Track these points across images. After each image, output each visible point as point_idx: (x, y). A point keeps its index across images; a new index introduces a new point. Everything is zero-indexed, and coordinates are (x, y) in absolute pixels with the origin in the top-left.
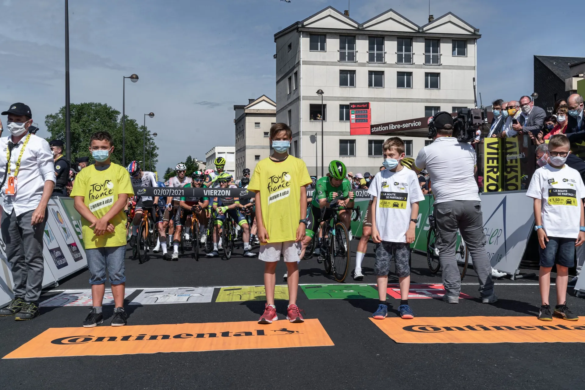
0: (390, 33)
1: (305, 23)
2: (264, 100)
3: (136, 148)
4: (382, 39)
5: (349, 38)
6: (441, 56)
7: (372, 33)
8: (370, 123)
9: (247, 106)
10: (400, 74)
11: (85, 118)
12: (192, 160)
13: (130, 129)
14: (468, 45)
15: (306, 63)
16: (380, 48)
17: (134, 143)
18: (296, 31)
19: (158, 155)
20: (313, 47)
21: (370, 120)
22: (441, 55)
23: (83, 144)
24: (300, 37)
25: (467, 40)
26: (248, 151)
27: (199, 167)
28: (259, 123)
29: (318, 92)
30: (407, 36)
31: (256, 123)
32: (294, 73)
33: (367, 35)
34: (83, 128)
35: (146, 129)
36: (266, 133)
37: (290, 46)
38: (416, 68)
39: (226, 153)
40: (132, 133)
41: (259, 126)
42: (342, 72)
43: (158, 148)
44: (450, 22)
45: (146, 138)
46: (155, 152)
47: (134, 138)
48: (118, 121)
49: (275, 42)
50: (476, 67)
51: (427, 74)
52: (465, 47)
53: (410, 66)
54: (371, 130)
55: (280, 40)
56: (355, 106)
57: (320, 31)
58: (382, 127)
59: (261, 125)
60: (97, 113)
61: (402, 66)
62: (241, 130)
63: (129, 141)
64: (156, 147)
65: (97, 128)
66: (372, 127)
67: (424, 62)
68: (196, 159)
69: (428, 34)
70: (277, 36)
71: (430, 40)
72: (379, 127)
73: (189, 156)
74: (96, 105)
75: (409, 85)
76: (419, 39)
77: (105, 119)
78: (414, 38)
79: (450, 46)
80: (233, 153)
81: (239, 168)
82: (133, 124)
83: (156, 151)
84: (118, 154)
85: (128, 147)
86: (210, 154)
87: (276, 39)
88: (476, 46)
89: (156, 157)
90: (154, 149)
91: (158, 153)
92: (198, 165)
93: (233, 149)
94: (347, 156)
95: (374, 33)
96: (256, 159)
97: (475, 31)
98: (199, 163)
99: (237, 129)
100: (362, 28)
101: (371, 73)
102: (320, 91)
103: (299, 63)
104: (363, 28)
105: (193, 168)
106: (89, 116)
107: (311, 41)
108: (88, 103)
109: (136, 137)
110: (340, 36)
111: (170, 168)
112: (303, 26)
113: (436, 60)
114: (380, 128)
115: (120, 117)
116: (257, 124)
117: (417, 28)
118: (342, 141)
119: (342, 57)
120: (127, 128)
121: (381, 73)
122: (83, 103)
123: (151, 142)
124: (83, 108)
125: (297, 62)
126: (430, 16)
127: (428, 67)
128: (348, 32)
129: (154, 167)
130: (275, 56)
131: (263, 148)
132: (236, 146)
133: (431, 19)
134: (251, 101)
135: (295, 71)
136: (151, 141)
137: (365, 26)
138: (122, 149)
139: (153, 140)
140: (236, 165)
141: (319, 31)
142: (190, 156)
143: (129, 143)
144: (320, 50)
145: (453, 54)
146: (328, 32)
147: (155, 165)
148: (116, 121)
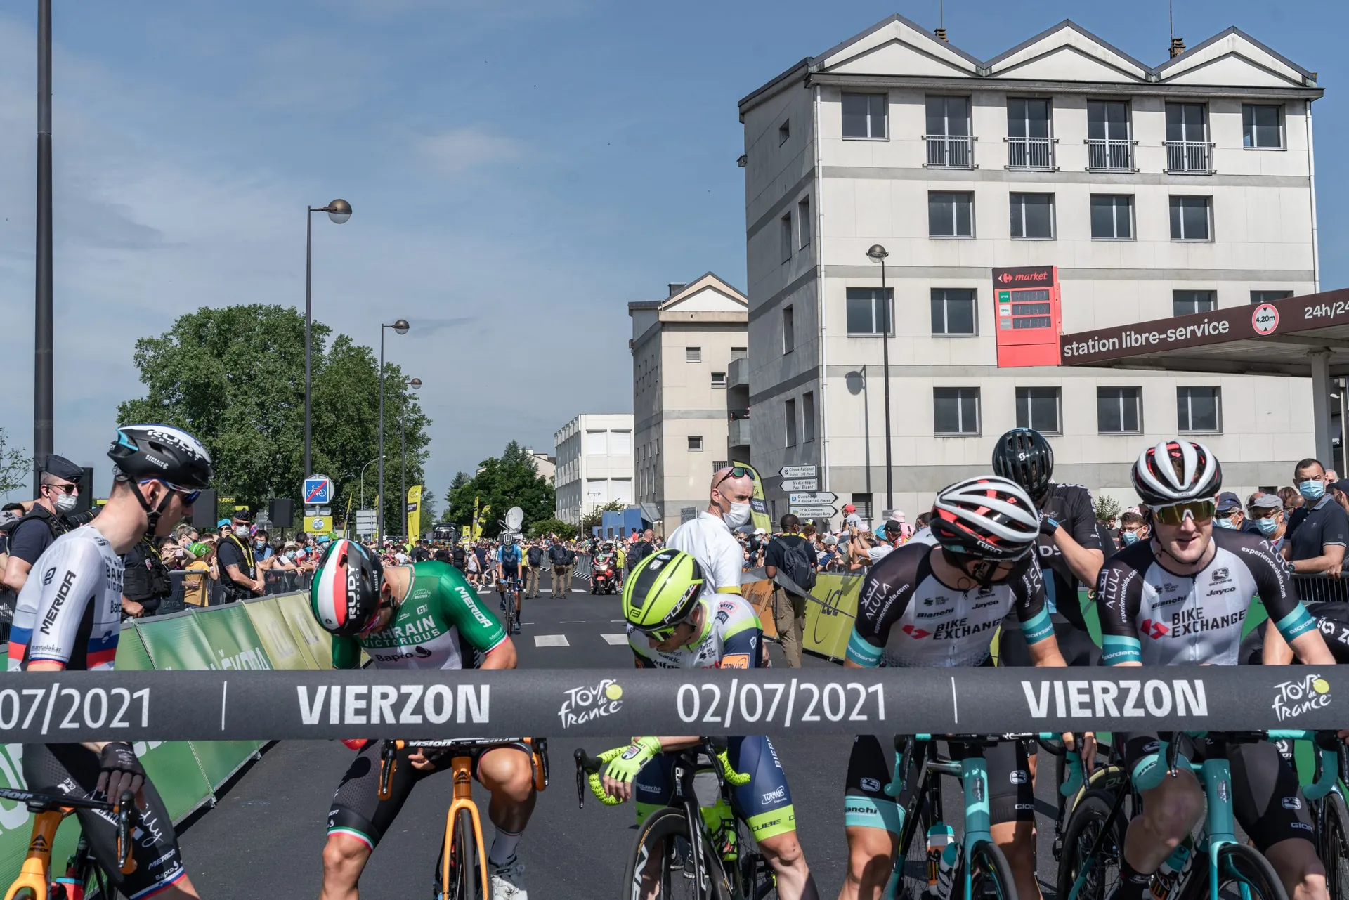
0: (1068, 86)
1: (828, 62)
2: (709, 287)
3: (371, 421)
4: (1043, 103)
5: (952, 101)
6: (1213, 150)
7: (1017, 88)
8: (1058, 330)
9: (664, 302)
10: (1098, 200)
11: (237, 345)
12: (521, 452)
13: (355, 372)
14: (1288, 117)
15: (834, 172)
16: (1041, 129)
17: (365, 407)
18: (803, 83)
19: (429, 439)
20: (852, 129)
21: (1057, 321)
22: (1211, 146)
23: (231, 413)
24: (815, 99)
25: (1284, 104)
26: (669, 427)
27: (537, 470)
28: (698, 349)
29: (871, 253)
30: (1114, 95)
31: (688, 349)
32: (800, 203)
33: (1001, 94)
34: (232, 370)
35: (399, 370)
36: (717, 377)
37: (785, 130)
38: (1144, 183)
39: (609, 431)
40: (360, 381)
41: (698, 357)
42: (934, 196)
43: (429, 422)
44: (1234, 53)
45: (398, 396)
46: (421, 433)
47: (365, 394)
48: (326, 352)
49: (742, 122)
50: (1312, 178)
51: (1175, 200)
52: (1279, 121)
53: (1128, 177)
54: (1063, 352)
55: (756, 116)
56: (1010, 278)
57: (871, 84)
58: (1099, 341)
59: (703, 353)
60: (269, 330)
61: (1104, 177)
62: (649, 369)
63: (353, 404)
64: (423, 417)
65: (270, 369)
66: (1066, 340)
67: (1166, 167)
68: (531, 448)
69: (1173, 88)
70: (747, 106)
71: (1180, 104)
72: (1087, 342)
73: (511, 441)
74: (268, 312)
75: (1125, 231)
76: (1147, 103)
77: (290, 347)
78: (1134, 99)
79: (1236, 119)
80: (628, 431)
81: (646, 472)
82: (362, 359)
83: (424, 430)
84: (324, 438)
85: (350, 420)
86: (566, 435)
87: (742, 114)
88: (1310, 121)
89: (426, 444)
90: (418, 423)
91: (429, 435)
92: (534, 464)
93: (628, 421)
94: (956, 433)
95: (1024, 87)
96: (690, 446)
97: (1304, 78)
98: (537, 460)
99: (637, 366)
100: (988, 73)
101: (1016, 198)
102: (878, 249)
103: (812, 175)
104: (991, 74)
105: (522, 472)
106: (248, 339)
107: (845, 112)
108: (246, 306)
109: (371, 393)
110: (927, 96)
111: (462, 472)
112: (823, 71)
113: (1199, 161)
114: (1091, 343)
115: (329, 342)
116: (693, 350)
117: (1144, 72)
118: (939, 393)
119: (935, 156)
120: (348, 369)
121: (1046, 198)
122: (234, 306)
123: (411, 405)
124: (234, 318)
125: (808, 170)
126: (1173, 41)
127: (1179, 179)
128: (950, 84)
129: (419, 471)
130: (743, 161)
131: (710, 417)
132: (637, 414)
133: (1175, 50)
134: (674, 289)
135: (801, 197)
136: (412, 402)
137: (995, 68)
138: (335, 424)
139: (416, 399)
140: (637, 463)
141: (867, 84)
142: (514, 442)
143: (353, 409)
144: (872, 136)
145: (1249, 145)
146: (894, 84)
147: (422, 467)
148: (320, 351)
